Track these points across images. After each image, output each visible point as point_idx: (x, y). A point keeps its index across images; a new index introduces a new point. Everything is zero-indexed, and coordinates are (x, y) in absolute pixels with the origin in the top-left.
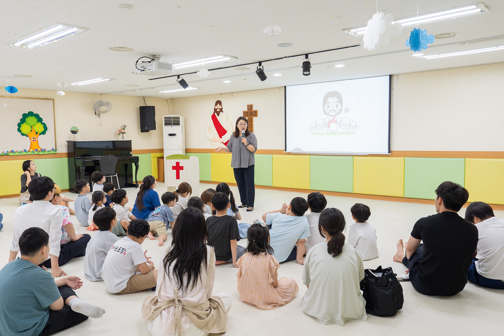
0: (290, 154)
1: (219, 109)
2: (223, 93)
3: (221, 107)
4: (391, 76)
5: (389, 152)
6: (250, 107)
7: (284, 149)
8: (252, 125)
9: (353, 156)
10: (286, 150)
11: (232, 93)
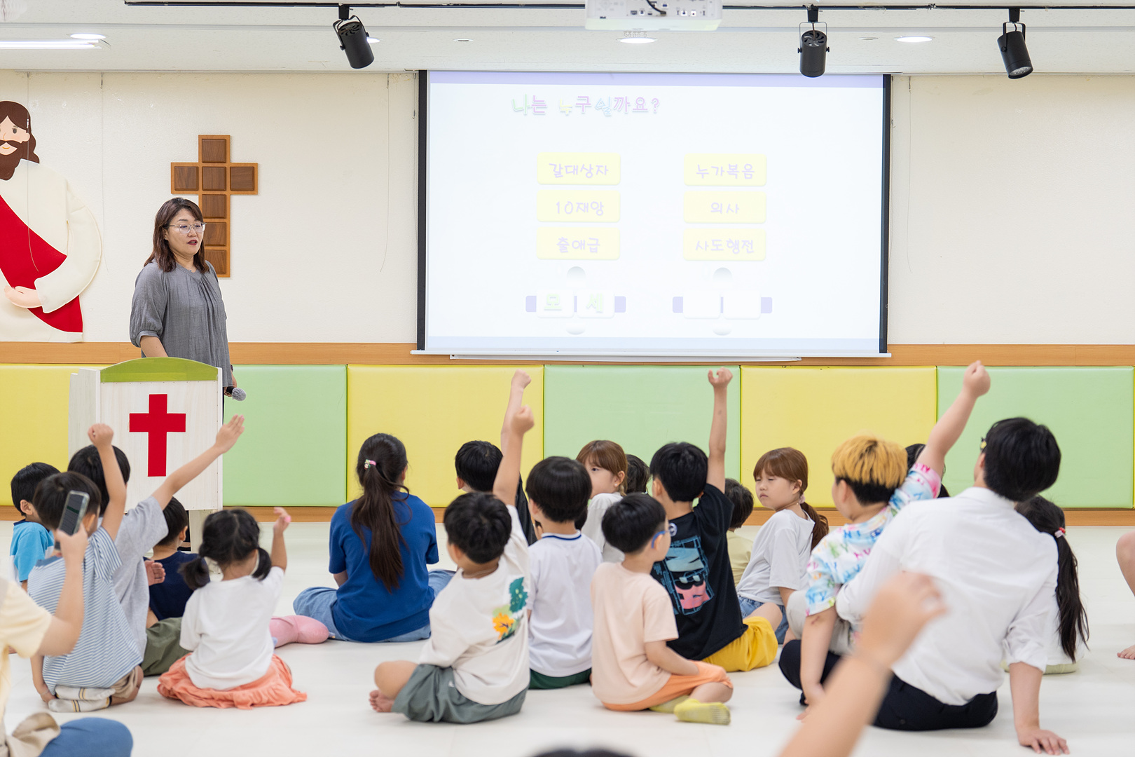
0: (443, 359)
1: (12, 143)
2: (38, 72)
3: (22, 136)
4: (887, 79)
5: (884, 347)
6: (214, 147)
7: (413, 339)
8: (225, 228)
9: (740, 364)
10: (421, 344)
11: (102, 73)
